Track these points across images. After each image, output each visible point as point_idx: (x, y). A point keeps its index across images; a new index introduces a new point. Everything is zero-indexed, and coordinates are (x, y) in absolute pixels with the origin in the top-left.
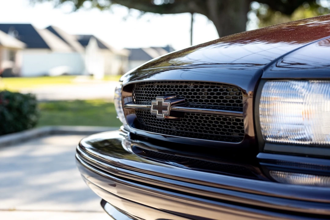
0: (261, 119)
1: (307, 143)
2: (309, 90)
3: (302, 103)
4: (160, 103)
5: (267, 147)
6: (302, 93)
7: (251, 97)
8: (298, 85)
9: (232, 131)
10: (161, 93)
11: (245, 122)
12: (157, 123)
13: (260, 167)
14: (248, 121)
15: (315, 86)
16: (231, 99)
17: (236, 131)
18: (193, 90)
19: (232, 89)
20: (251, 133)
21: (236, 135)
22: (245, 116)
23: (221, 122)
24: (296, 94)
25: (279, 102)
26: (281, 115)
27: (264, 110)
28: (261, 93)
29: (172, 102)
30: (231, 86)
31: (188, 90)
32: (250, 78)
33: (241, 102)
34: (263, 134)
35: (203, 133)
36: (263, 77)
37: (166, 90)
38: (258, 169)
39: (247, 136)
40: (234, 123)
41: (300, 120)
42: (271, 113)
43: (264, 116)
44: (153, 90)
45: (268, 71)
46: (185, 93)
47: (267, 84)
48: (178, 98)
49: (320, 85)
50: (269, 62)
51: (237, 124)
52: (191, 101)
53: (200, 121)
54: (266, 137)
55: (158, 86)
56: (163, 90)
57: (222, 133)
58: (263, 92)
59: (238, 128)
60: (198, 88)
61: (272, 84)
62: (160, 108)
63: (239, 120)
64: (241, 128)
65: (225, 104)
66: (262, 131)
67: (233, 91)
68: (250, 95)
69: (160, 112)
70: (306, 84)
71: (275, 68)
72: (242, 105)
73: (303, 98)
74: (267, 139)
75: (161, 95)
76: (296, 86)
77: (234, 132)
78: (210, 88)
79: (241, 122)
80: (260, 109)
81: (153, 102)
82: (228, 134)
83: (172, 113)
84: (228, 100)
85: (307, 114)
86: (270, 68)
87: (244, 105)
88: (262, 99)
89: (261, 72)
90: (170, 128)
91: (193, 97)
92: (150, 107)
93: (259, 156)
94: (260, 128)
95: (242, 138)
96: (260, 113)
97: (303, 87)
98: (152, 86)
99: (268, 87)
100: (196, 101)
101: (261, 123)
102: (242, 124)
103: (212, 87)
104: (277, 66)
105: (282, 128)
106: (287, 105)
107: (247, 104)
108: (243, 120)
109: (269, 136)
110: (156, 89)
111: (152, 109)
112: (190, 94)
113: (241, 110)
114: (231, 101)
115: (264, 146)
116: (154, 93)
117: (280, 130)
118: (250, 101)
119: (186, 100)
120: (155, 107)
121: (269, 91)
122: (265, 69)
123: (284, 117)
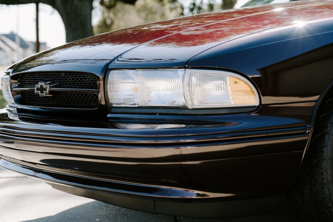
0: (109, 94)
1: (137, 106)
2: (136, 74)
3: (133, 83)
4: (42, 86)
5: (113, 110)
6: (132, 77)
7: (102, 80)
8: (130, 72)
9: (91, 102)
10: (41, 79)
11: (99, 96)
12: (39, 100)
13: (109, 122)
14: (101, 95)
15: (140, 72)
16: (90, 82)
17: (94, 102)
18: (64, 77)
19: (90, 75)
20: (103, 103)
21: (93, 104)
22: (98, 92)
23: (84, 97)
24: (129, 78)
25: (121, 82)
26: (122, 90)
27: (110, 88)
28: (108, 77)
29: (50, 85)
30: (89, 74)
31: (61, 77)
32: (101, 69)
33: (96, 83)
34: (110, 102)
36: (109, 68)
37: (45, 77)
38: (108, 123)
39: (101, 104)
40: (92, 97)
41: (132, 93)
42: (115, 90)
43: (111, 91)
44: (35, 77)
45: (112, 64)
46: (59, 79)
47: (112, 72)
48: (54, 83)
49: (142, 72)
50: (113, 58)
51: (94, 97)
52: (63, 84)
53: (69, 97)
54: (112, 104)
55: (39, 75)
56: (42, 77)
57: (84, 104)
58: (109, 77)
59: (95, 99)
60: (68, 75)
61: (114, 71)
62: (42, 89)
63: (95, 95)
64: (97, 100)
65: (86, 85)
66: (110, 101)
67: (91, 76)
68: (102, 79)
69: (42, 92)
70: (134, 71)
71: (116, 62)
72: (97, 85)
73: (133, 79)
74: (113, 106)
75: (42, 81)
76: (129, 73)
77: (92, 102)
78: (75, 75)
79: (97, 96)
80: (108, 87)
81: (36, 85)
82: (88, 104)
83: (51, 92)
84: (88, 82)
85: (135, 89)
86: (113, 62)
87: (98, 86)
88: (109, 81)
89: (107, 65)
90: (48, 102)
91: (64, 81)
92: (34, 89)
93: (108, 116)
94: (108, 99)
95: (97, 106)
96: (108, 90)
97: (133, 73)
98: (34, 75)
99: (112, 74)
100: (66, 84)
101: (109, 96)
102: (98, 97)
103: (77, 74)
104: (118, 61)
105: (121, 98)
106: (124, 84)
107: (100, 85)
108: (98, 95)
109: (114, 104)
110: (37, 77)
111: (36, 91)
112: (62, 79)
113: (96, 89)
114: (90, 83)
115: (111, 110)
116: (36, 79)
117: (120, 100)
118: (101, 83)
119: (60, 84)
120: (38, 89)
121: (113, 76)
122: (110, 62)
123: (122, 92)
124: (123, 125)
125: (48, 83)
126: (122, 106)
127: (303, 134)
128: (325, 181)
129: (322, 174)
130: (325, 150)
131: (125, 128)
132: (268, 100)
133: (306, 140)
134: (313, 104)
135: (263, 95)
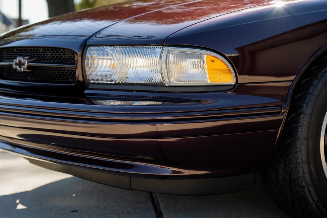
0: (86, 70)
1: (114, 82)
2: (114, 51)
3: (110, 59)
4: (20, 61)
5: (90, 87)
6: (110, 54)
7: (80, 56)
8: (107, 48)
9: (69, 78)
10: (20, 54)
11: (77, 72)
12: (17, 75)
13: (87, 98)
14: (78, 72)
15: (118, 49)
16: (68, 58)
18: (42, 52)
19: (68, 51)
20: (81, 79)
21: (71, 80)
22: (76, 68)
23: (62, 73)
24: (107, 54)
25: (97, 59)
26: (100, 66)
27: (88, 64)
28: (86, 54)
29: (29, 60)
30: (67, 49)
31: (39, 52)
32: (80, 45)
33: (74, 59)
34: (88, 78)
35: (53, 80)
36: (87, 44)
37: (24, 52)
38: (85, 99)
39: (78, 80)
40: (70, 73)
41: (109, 69)
42: (92, 66)
43: (88, 67)
44: (14, 52)
45: (90, 40)
46: (37, 55)
47: (89, 48)
48: (32, 58)
49: (120, 48)
50: (92, 34)
51: (72, 73)
52: (41, 59)
53: (47, 72)
54: (90, 80)
55: (17, 50)
56: (21, 52)
57: (62, 79)
58: (87, 53)
59: (73, 75)
60: (46, 51)
61: (93, 48)
62: (20, 64)
63: (73, 71)
64: (74, 76)
65: (64, 61)
66: (87, 77)
67: (69, 52)
68: (80, 55)
69: (20, 67)
70: (112, 48)
71: (94, 38)
72: (74, 61)
73: (111, 56)
74: (90, 82)
75: (20, 56)
76: (107, 49)
77: (70, 78)
78: (54, 51)
79: (74, 72)
80: (86, 63)
81: (15, 60)
82: (66, 79)
83: (29, 67)
84: (66, 58)
85: (113, 66)
86: (92, 38)
87: (76, 62)
88: (86, 57)
89: (86, 41)
90: (26, 78)
91: (43, 57)
92: (12, 64)
93: (86, 92)
94: (86, 75)
95: (75, 82)
96: (86, 66)
97: (111, 50)
98: (13, 50)
99: (91, 50)
100: (45, 59)
101: (87, 72)
102: (75, 73)
103: (55, 50)
104: (96, 37)
105: (99, 74)
106: (102, 61)
107: (77, 61)
108: (75, 71)
109: (91, 80)
110: (16, 52)
111: (14, 65)
112: (41, 55)
113: (74, 64)
114: (68, 59)
115: (88, 86)
116: (15, 54)
117: (98, 76)
118: (79, 59)
119: (38, 59)
120: (16, 64)
121: (92, 52)
122: (89, 39)
123: (100, 68)
124: (100, 101)
125: (26, 57)
126: (99, 82)
127: (278, 113)
128: (299, 161)
129: (296, 153)
130: (300, 129)
131: (102, 104)
132: (245, 79)
133: (281, 120)
134: (289, 84)
135: (240, 74)
